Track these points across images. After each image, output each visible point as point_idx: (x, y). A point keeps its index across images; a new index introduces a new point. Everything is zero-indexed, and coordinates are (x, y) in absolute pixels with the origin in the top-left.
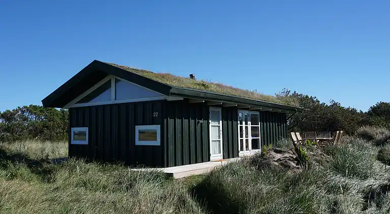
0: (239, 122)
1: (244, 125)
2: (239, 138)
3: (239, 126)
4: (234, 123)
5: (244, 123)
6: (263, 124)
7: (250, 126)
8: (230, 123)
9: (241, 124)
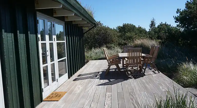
0: (39, 36)
1: (47, 42)
2: (42, 66)
3: (40, 42)
4: (32, 37)
5: (47, 37)
6: (69, 38)
7: (55, 43)
8: (21, 37)
9: (43, 39)
